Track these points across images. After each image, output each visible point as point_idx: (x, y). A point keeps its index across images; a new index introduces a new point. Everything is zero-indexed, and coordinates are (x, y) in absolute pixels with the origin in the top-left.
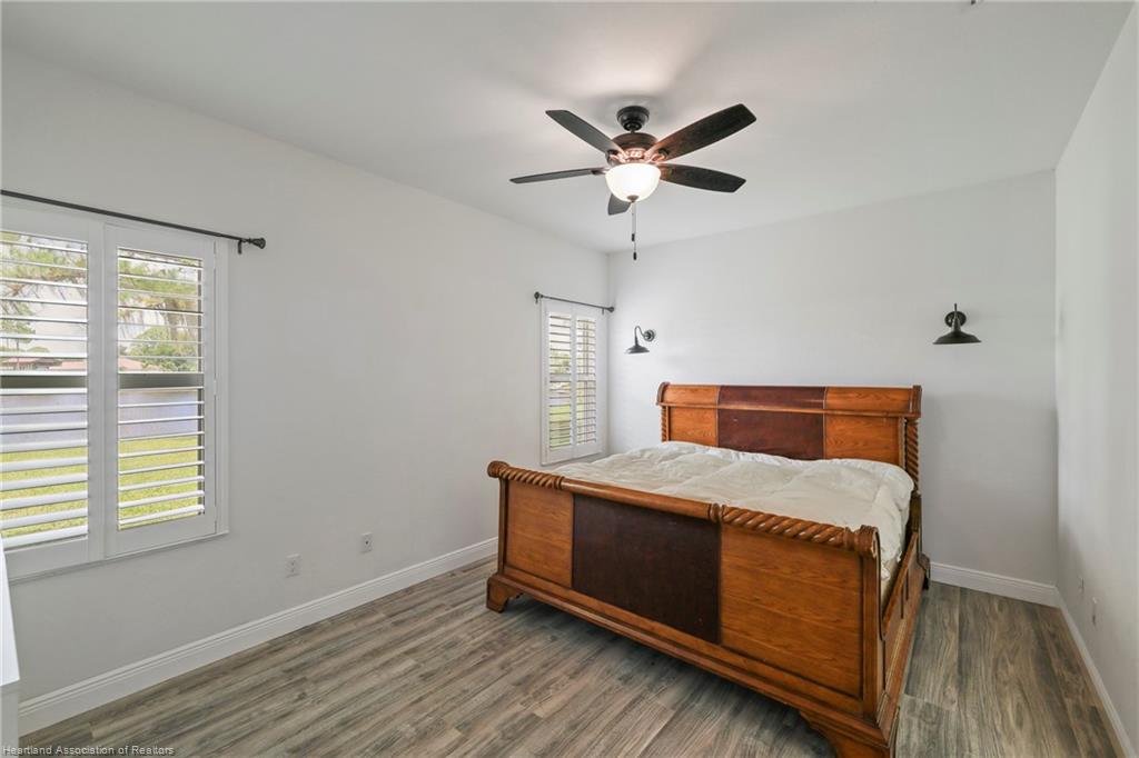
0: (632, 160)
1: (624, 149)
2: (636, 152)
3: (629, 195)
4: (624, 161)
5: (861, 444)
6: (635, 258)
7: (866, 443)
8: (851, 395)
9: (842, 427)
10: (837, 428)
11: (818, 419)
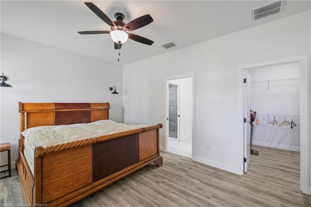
0: (118, 29)
1: (116, 25)
2: (120, 27)
3: (118, 41)
4: (116, 29)
5: (99, 116)
6: (119, 61)
7: (100, 116)
8: (97, 105)
9: (95, 113)
10: (94, 113)
11: (90, 112)
